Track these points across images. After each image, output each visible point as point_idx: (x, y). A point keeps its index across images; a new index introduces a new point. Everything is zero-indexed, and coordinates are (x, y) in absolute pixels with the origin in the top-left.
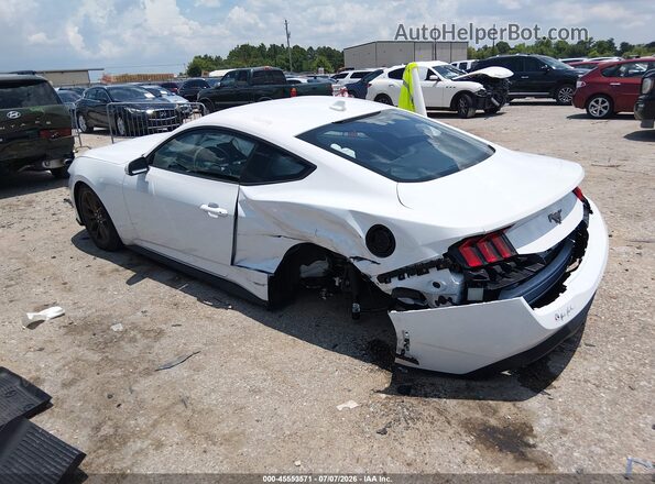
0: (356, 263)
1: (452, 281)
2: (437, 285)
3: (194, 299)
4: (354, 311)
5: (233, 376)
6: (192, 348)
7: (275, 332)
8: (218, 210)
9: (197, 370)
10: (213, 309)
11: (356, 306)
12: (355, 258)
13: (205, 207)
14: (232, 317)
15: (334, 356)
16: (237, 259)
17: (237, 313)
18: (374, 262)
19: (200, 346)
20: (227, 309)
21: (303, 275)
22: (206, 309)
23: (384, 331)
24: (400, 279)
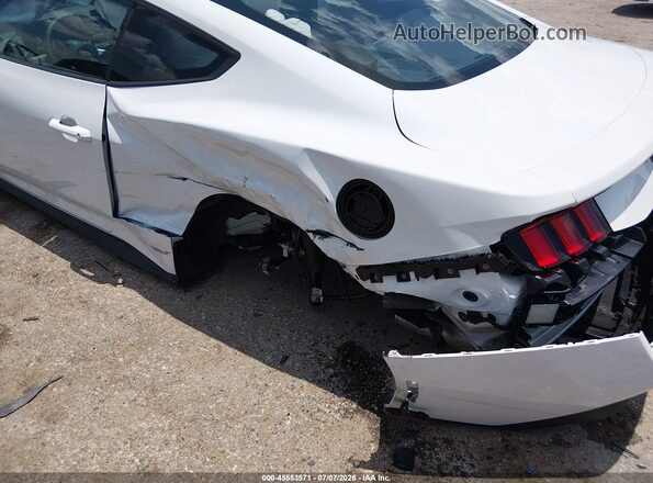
0: (318, 241)
1: (501, 293)
2: (470, 296)
3: (64, 264)
4: (313, 299)
5: (111, 432)
6: (49, 369)
7: (188, 330)
8: (75, 130)
9: (52, 419)
10: (92, 283)
11: (317, 292)
12: (316, 233)
13: (55, 123)
14: (123, 299)
15: (284, 380)
16: (122, 209)
17: (131, 293)
18: (353, 245)
19: (64, 363)
20: (116, 284)
21: (232, 232)
22: (82, 285)
23: (361, 324)
24: (400, 280)
